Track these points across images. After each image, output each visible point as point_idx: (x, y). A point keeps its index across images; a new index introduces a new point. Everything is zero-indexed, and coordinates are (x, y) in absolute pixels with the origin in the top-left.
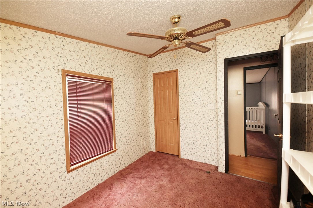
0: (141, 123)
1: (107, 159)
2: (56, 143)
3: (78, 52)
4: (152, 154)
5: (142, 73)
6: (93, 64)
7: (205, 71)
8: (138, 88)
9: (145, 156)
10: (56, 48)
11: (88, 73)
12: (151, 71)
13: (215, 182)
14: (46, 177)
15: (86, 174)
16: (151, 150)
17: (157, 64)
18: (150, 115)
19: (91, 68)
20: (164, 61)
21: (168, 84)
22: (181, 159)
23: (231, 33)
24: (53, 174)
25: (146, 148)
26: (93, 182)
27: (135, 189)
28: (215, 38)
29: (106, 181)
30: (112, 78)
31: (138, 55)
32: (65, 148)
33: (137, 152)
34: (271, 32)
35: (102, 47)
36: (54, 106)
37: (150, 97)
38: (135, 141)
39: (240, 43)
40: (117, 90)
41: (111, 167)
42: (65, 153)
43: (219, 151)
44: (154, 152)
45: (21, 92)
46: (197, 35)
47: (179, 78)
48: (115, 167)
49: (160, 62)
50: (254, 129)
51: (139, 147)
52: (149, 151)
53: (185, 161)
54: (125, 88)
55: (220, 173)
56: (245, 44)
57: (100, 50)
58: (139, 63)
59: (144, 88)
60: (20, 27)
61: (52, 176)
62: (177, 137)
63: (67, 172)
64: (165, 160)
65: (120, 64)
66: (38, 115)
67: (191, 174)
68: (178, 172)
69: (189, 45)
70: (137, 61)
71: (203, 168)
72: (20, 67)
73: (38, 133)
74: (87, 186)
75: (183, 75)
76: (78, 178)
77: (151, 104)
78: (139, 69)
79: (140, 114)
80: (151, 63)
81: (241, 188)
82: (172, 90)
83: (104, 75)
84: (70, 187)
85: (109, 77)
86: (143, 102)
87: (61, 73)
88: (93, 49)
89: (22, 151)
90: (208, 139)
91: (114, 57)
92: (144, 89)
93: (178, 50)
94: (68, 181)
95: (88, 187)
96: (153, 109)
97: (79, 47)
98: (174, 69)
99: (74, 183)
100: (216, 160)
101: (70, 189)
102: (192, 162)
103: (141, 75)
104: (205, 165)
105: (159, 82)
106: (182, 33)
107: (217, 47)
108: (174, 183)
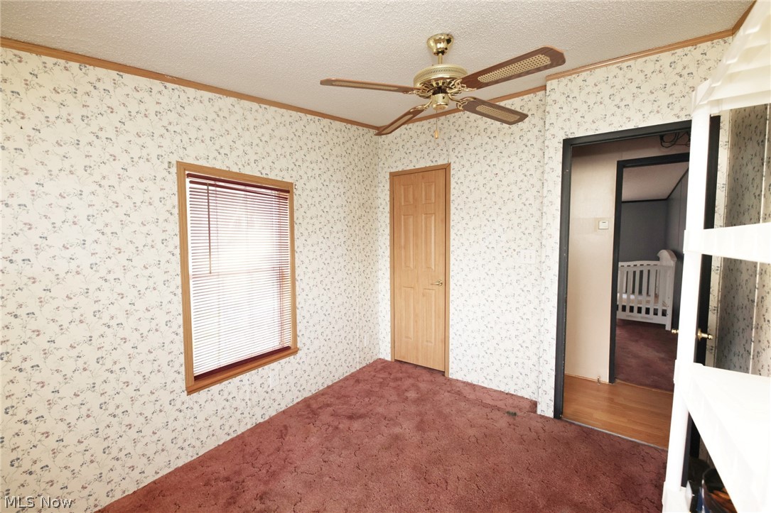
0: (358, 289)
1: (276, 370)
2: (163, 327)
3: (214, 120)
4: (383, 365)
5: (363, 172)
6: (247, 148)
7: (517, 170)
8: (352, 208)
9: (364, 370)
10: (164, 114)
11: (235, 169)
12: (386, 165)
13: (525, 437)
14: (142, 400)
15: (227, 401)
16: (381, 356)
17: (401, 149)
18: (380, 273)
19: (243, 159)
20: (418, 143)
21: (426, 199)
22: (450, 380)
23: (584, 74)
24: (157, 394)
25: (367, 349)
26: (244, 418)
27: (336, 439)
28: (544, 88)
29: (271, 420)
30: (292, 184)
31: (355, 127)
32: (182, 339)
33: (346, 358)
34: (685, 73)
35: (268, 110)
36: (159, 245)
37: (381, 230)
38: (342, 332)
39: (607, 101)
40: (302, 210)
41: (285, 388)
42: (183, 351)
43: (541, 364)
44: (386, 361)
45: (90, 211)
46: (487, 84)
47: (453, 185)
48: (293, 388)
49: (408, 145)
50: (642, 318)
51: (352, 347)
52: (375, 358)
53: (458, 384)
54: (322, 208)
55: (542, 417)
56: (617, 101)
57: (263, 115)
58: (356, 147)
59: (368, 207)
60: (87, 66)
61: (153, 398)
62: (442, 327)
63: (186, 392)
64: (411, 381)
65: (310, 149)
66: (126, 263)
67: (470, 416)
68: (440, 409)
69: (472, 106)
70: (351, 142)
71: (500, 404)
72: (87, 156)
73: (124, 303)
74: (231, 427)
75: (462, 178)
76: (210, 408)
77: (384, 247)
78: (356, 160)
79: (356, 270)
80: (386, 147)
81: (588, 454)
82: (434, 214)
83: (272, 176)
84: (192, 425)
85: (284, 180)
86: (365, 241)
87: (176, 169)
88: (247, 113)
89: (91, 340)
90: (516, 336)
91: (296, 133)
92: (367, 211)
93: (453, 115)
94: (189, 413)
95: (233, 429)
96: (389, 259)
97: (217, 110)
98: (441, 162)
99: (201, 417)
100: (534, 387)
101: (194, 430)
102: (476, 388)
103: (361, 176)
104: (506, 396)
105: (405, 193)
106: (453, 79)
107: (547, 110)
108: (429, 433)
